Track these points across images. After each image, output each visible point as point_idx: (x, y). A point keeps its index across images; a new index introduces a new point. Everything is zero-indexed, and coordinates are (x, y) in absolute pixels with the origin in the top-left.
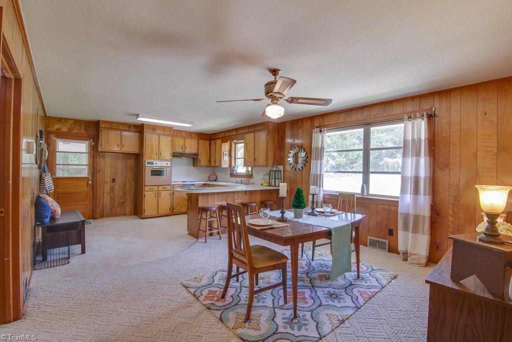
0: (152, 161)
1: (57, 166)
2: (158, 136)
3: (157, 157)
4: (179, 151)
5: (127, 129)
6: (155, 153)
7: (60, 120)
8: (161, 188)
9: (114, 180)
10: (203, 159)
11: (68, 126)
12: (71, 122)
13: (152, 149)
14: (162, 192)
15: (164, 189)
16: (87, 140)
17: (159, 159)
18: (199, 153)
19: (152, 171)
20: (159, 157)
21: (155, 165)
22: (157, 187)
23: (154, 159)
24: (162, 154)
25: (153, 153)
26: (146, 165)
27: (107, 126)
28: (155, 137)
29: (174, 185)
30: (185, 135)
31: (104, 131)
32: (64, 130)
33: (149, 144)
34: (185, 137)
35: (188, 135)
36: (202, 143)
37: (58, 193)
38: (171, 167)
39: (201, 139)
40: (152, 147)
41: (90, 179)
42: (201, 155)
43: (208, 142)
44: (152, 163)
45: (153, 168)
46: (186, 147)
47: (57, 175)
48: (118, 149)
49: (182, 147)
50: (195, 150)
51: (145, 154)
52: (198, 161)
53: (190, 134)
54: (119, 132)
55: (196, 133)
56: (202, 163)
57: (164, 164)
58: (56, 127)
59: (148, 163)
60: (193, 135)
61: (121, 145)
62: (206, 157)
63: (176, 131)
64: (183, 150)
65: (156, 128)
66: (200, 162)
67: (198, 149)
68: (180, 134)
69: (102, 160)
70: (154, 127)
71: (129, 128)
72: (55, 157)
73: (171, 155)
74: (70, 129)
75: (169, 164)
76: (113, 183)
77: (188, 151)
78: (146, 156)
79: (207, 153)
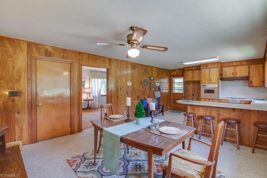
0: (205, 84)
1: (173, 88)
2: (209, 70)
3: (208, 82)
4: (230, 76)
5: (196, 69)
6: (207, 80)
7: (174, 70)
9: (193, 95)
10: (255, 80)
11: (176, 72)
12: (177, 70)
13: (205, 78)
16: (183, 77)
17: (210, 83)
18: (251, 76)
19: (205, 90)
20: (210, 81)
21: (207, 87)
22: (208, 100)
23: (206, 84)
24: (212, 79)
25: (205, 80)
26: (202, 87)
27: (187, 69)
28: (207, 70)
29: (221, 99)
30: (235, 64)
31: (186, 72)
32: (175, 74)
33: (203, 75)
34: (235, 66)
35: (239, 64)
36: (252, 67)
37: (174, 99)
38: (218, 88)
39: (252, 64)
40: (205, 76)
41: (184, 94)
42: (253, 77)
43: (262, 65)
44: (205, 86)
45: (206, 89)
46: (236, 72)
47: (174, 92)
48: (192, 80)
49: (233, 73)
50: (246, 74)
51: (201, 81)
52: (249, 82)
53: (241, 63)
54: (192, 71)
55: (247, 61)
56: (254, 84)
57: (213, 86)
58: (173, 73)
59: (203, 86)
60: (243, 63)
61: (193, 77)
62: (260, 78)
63: (227, 63)
64: (234, 75)
65: (208, 65)
66: (251, 83)
67: (249, 73)
68: (231, 64)
69: (188, 85)
70: (207, 65)
71: (197, 68)
72: (173, 85)
73: (218, 80)
74: (177, 73)
75: (217, 86)
76: (193, 96)
77: (238, 75)
78: (202, 82)
79: (260, 75)
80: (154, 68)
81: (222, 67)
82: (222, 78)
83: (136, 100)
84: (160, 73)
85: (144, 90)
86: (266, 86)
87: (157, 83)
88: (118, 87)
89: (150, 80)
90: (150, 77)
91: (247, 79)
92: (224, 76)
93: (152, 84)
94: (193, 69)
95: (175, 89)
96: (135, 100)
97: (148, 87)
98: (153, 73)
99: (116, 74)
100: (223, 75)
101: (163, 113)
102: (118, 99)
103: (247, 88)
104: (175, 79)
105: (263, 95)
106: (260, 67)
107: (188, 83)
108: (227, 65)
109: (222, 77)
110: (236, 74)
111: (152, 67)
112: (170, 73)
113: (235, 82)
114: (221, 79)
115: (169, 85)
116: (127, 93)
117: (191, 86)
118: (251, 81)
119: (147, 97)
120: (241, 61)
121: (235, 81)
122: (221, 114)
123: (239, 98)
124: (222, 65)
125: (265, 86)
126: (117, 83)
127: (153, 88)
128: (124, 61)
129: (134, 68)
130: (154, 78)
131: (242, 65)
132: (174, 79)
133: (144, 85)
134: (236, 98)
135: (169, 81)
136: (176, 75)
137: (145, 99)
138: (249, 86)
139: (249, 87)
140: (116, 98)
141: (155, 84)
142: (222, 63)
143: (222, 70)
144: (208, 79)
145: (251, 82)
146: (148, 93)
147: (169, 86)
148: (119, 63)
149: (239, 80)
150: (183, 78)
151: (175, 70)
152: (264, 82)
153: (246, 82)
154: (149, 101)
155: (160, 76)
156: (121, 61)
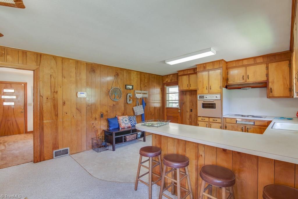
0: (202, 95)
1: (167, 101)
2: (207, 72)
3: (207, 91)
4: (239, 82)
6: (205, 88)
8: (211, 120)
9: (191, 110)
10: (277, 87)
11: (170, 78)
12: (171, 76)
13: (203, 85)
14: (212, 123)
15: (214, 121)
17: (209, 93)
18: (270, 80)
19: (203, 104)
20: (209, 90)
21: (205, 99)
22: (208, 118)
23: (204, 94)
25: (203, 88)
26: (198, 99)
27: (182, 73)
28: (205, 74)
29: (226, 118)
30: (245, 62)
31: (180, 77)
32: (169, 81)
33: (200, 81)
34: (246, 66)
35: (252, 62)
36: (273, 66)
37: (167, 116)
38: (221, 100)
39: (272, 62)
40: (203, 83)
41: (179, 109)
42: (274, 82)
43: (288, 62)
44: (203, 97)
45: (204, 101)
46: (248, 75)
47: (167, 106)
48: (188, 88)
49: (243, 76)
50: (263, 79)
51: (198, 89)
52: (268, 90)
53: (254, 60)
54: (188, 76)
55: (263, 57)
56: (276, 93)
57: (214, 97)
58: (166, 81)
59: (200, 97)
60: (259, 61)
61: (189, 85)
62: (284, 84)
63: (235, 62)
64: (244, 80)
65: (206, 66)
66: (271, 92)
67: (267, 75)
68: (240, 63)
69: (185, 96)
70: (204, 65)
71: (194, 71)
72: (166, 96)
73: (221, 88)
74: (171, 80)
75: (219, 97)
76: (191, 112)
77: (251, 80)
78: (198, 92)
79: (284, 78)
80: (132, 71)
81: (227, 69)
82: (228, 85)
83: (98, 119)
84: (144, 80)
85: (115, 104)
86: (295, 96)
87: (137, 93)
88: (57, 101)
89: (125, 90)
90: (126, 85)
91: (264, 85)
92: (230, 82)
93: (129, 95)
94: (189, 73)
95: (170, 101)
96: (96, 119)
97: (122, 101)
98: (132, 78)
99: (52, 79)
100: (229, 80)
101: (144, 138)
102: (57, 120)
103: (266, 99)
104: (170, 89)
105: (291, 112)
106: (284, 65)
107: (184, 94)
108: (234, 65)
109: (227, 83)
110: (247, 78)
111: (129, 71)
112: (162, 80)
113: (248, 90)
114: (226, 87)
115: (161, 96)
116: (77, 109)
117: (188, 98)
118: (271, 88)
119: (120, 114)
120: (255, 58)
121: (246, 89)
122: (201, 155)
123: (253, 116)
124: (227, 66)
125: (293, 97)
126: (55, 94)
127: (131, 101)
128: (71, 59)
129: (94, 70)
130: (133, 86)
131: (256, 64)
132: (167, 88)
133: (114, 97)
134: (248, 116)
135: (162, 91)
136: (169, 83)
137: (116, 117)
138: (269, 97)
139: (267, 98)
140: (54, 117)
141: (134, 95)
142: (227, 63)
143: (228, 72)
144: (207, 87)
145: (270, 90)
146: (123, 108)
147: (161, 98)
148: (59, 62)
149: (253, 87)
150: (178, 86)
151: (168, 76)
152: (291, 90)
153: (264, 90)
154: (122, 121)
155: (144, 84)
156: (63, 59)
